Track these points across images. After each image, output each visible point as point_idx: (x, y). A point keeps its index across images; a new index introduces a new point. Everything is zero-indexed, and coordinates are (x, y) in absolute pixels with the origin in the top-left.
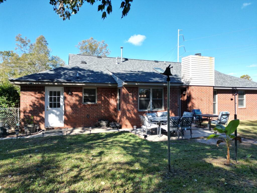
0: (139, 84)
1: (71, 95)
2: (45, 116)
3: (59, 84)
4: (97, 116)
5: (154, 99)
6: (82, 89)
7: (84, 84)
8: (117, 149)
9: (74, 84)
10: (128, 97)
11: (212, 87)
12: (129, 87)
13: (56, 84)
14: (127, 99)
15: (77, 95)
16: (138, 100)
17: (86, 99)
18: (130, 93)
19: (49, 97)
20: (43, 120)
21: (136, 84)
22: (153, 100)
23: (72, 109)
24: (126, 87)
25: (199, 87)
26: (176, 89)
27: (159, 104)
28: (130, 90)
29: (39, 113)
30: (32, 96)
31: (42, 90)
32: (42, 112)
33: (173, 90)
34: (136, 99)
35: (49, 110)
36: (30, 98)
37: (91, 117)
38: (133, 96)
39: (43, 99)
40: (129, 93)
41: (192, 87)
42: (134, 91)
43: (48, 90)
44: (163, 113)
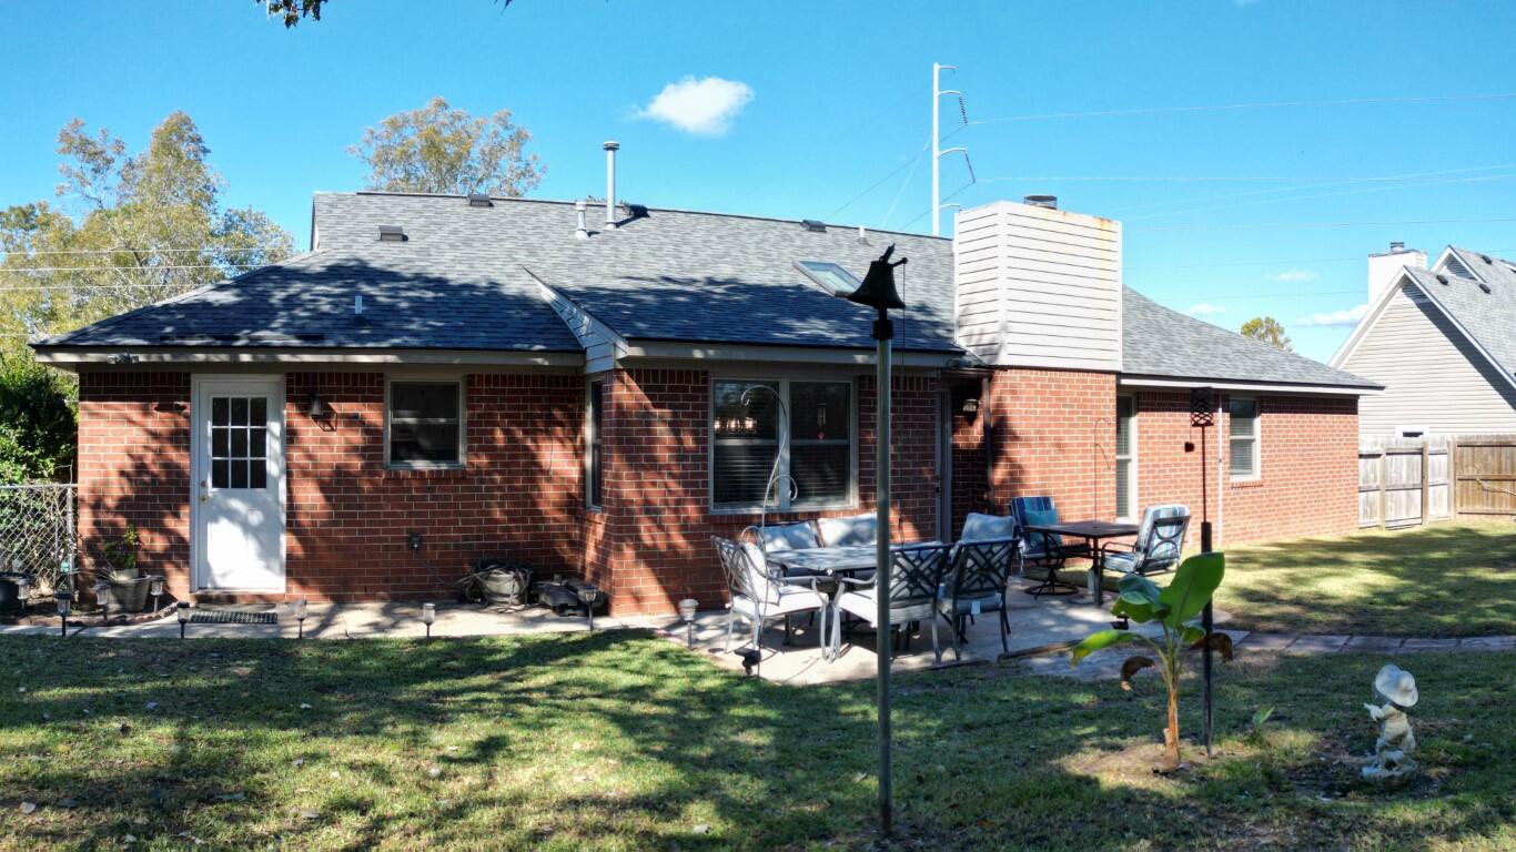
0: (711, 352)
1: (325, 418)
2: (192, 531)
3: (262, 357)
4: (466, 538)
5: (799, 442)
6: (381, 383)
7: (391, 358)
8: (583, 728)
9: (337, 358)
10: (649, 432)
11: (1113, 378)
12: (655, 372)
13: (245, 358)
14: (639, 441)
15: (353, 420)
16: (705, 449)
17: (406, 445)
18: (662, 406)
19: (210, 427)
20: (181, 551)
21: (698, 354)
22: (794, 450)
23: (328, 499)
24: (638, 371)
25: (1049, 375)
26: (925, 388)
27: (827, 468)
28: (661, 389)
29: (163, 516)
30: (131, 422)
31: (178, 391)
32: (177, 507)
33: (911, 387)
34: (696, 441)
35: (212, 501)
36: (123, 433)
37: (434, 547)
38: (675, 427)
39: (180, 438)
40: (656, 406)
41: (1009, 373)
42: (686, 398)
43: (206, 389)
44: (855, 523)
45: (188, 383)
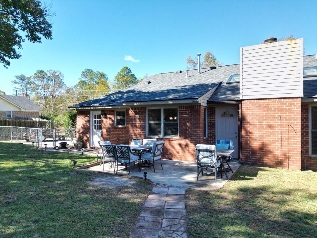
1: (106, 118)
2: (90, 136)
3: (94, 108)
5: (166, 122)
6: (114, 112)
7: (110, 107)
9: (103, 108)
10: (135, 120)
13: (92, 108)
14: (133, 122)
15: (110, 119)
16: (145, 124)
17: (119, 122)
18: (137, 115)
19: (94, 120)
20: (88, 139)
22: (165, 124)
23: (107, 132)
24: (133, 108)
27: (173, 129)
28: (137, 111)
29: (86, 134)
30: (83, 119)
31: (88, 114)
32: (88, 133)
34: (143, 122)
35: (95, 132)
36: (81, 120)
38: (139, 119)
39: (89, 121)
40: (136, 115)
43: (92, 114)
45: (90, 112)
